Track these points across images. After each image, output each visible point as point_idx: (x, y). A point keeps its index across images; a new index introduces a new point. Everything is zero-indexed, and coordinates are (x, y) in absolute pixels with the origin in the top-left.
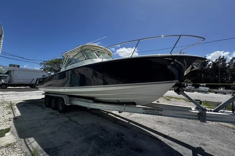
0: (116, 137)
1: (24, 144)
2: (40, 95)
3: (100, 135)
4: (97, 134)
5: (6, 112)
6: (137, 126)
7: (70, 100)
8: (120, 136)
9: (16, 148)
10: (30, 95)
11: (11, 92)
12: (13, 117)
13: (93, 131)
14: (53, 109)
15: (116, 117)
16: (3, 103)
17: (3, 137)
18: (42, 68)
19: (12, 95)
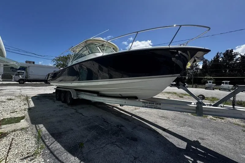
0: (116, 128)
1: (35, 129)
2: (53, 90)
3: (101, 126)
4: (98, 124)
5: (23, 103)
6: (138, 119)
7: (77, 94)
8: (120, 127)
9: (28, 131)
10: (45, 90)
11: (28, 87)
12: (28, 108)
13: (95, 122)
14: (63, 102)
15: (120, 111)
16: (20, 96)
17: (19, 123)
18: (55, 65)
19: (28, 90)
